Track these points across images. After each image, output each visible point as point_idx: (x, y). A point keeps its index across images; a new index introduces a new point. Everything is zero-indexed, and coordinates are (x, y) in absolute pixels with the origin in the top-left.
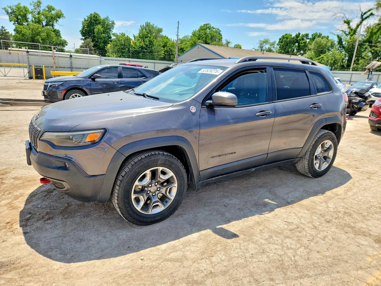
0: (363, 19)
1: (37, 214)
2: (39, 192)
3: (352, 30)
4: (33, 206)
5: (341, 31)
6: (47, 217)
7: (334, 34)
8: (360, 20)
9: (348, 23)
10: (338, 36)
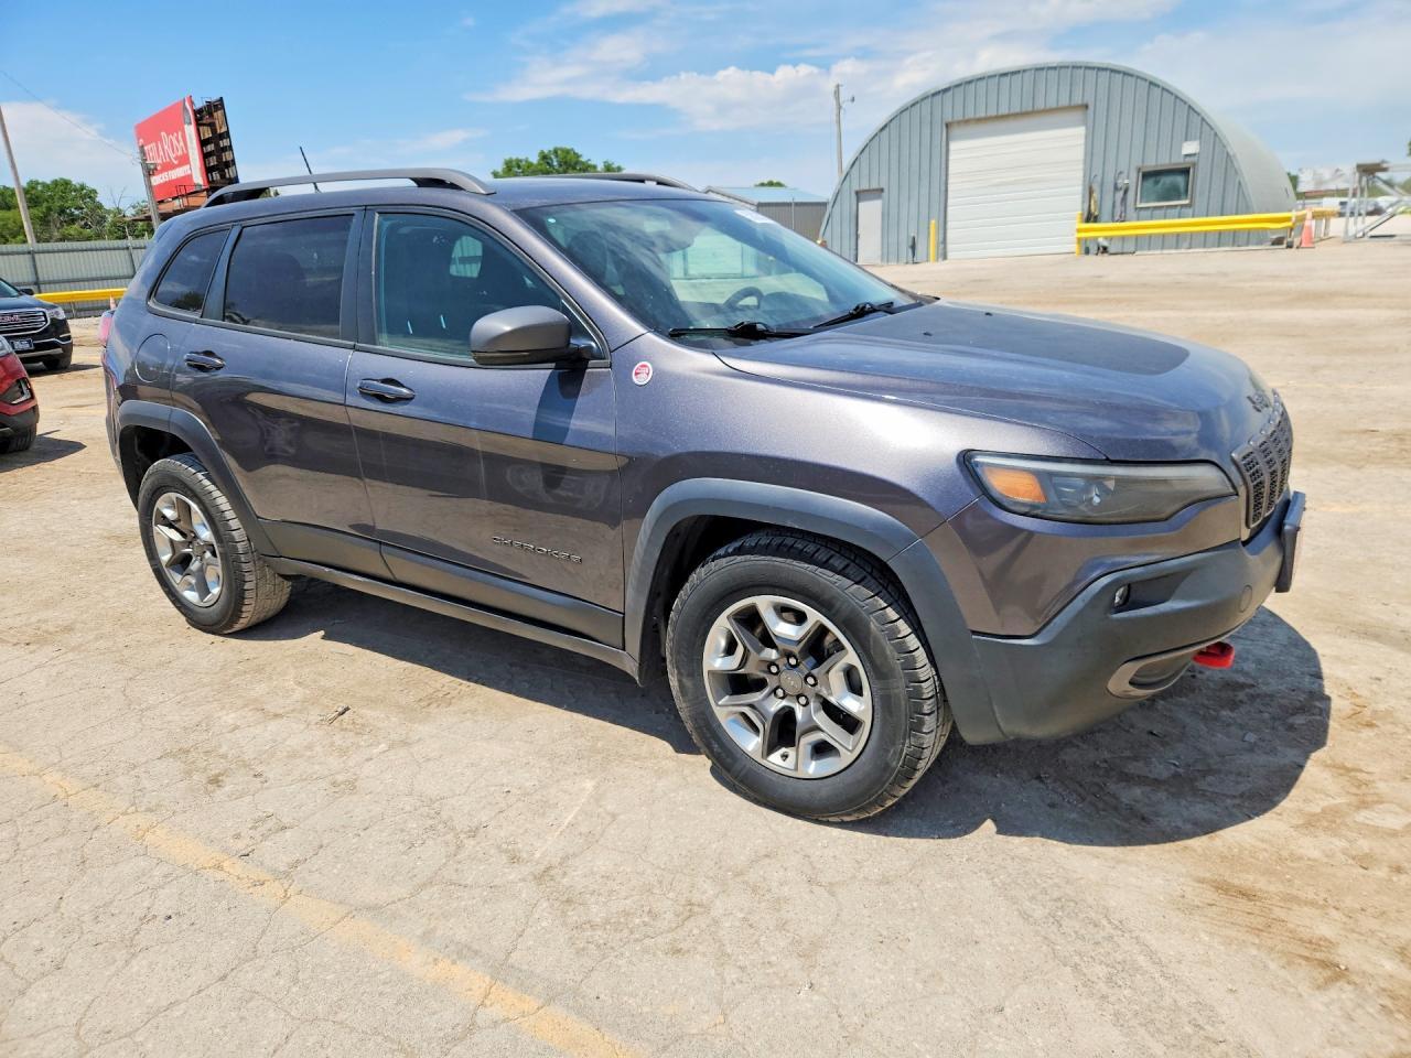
1: (1266, 715)
2: (1229, 801)
4: (1273, 751)
6: (1241, 695)
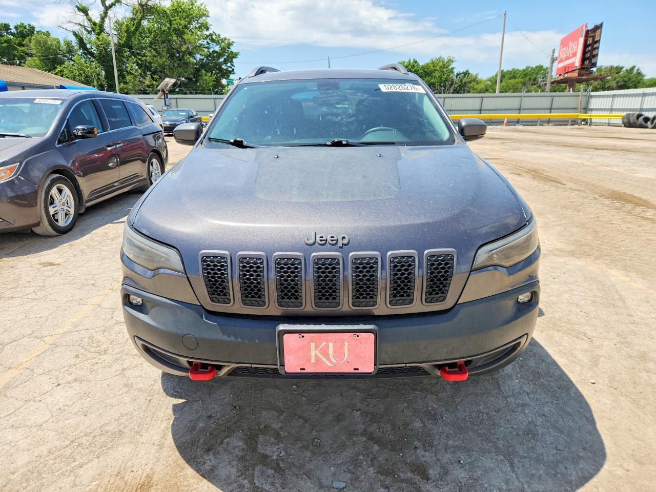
0: (107, 7)
3: (95, 24)
5: (76, 24)
7: (66, 29)
8: (102, 9)
9: (84, 11)
10: (75, 34)
